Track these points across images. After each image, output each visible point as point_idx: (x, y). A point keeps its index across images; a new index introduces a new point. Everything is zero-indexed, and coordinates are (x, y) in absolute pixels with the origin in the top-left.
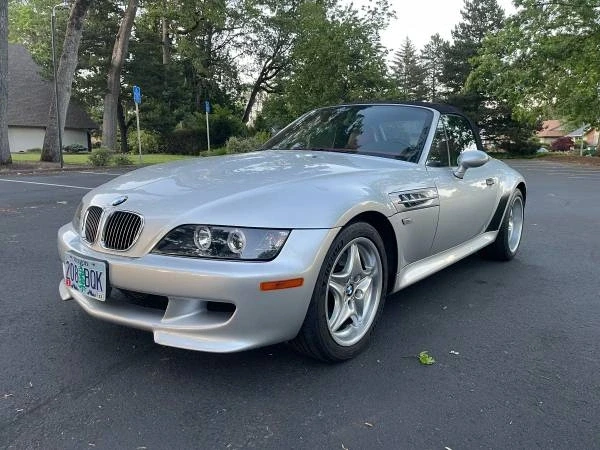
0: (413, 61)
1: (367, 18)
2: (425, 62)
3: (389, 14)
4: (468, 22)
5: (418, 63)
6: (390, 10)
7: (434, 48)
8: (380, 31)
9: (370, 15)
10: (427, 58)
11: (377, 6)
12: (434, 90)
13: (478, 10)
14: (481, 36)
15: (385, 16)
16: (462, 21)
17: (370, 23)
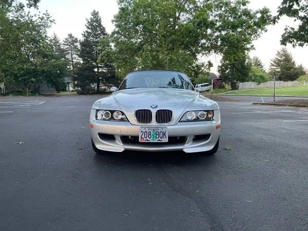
0: (59, 45)
1: (38, 21)
2: (66, 47)
3: (51, 21)
4: (89, 31)
5: (62, 47)
6: (51, 19)
7: (70, 40)
8: (47, 29)
9: (40, 20)
10: (67, 45)
11: (44, 16)
12: (72, 61)
13: (94, 26)
14: (96, 38)
15: (49, 22)
16: (87, 30)
17: (40, 24)
